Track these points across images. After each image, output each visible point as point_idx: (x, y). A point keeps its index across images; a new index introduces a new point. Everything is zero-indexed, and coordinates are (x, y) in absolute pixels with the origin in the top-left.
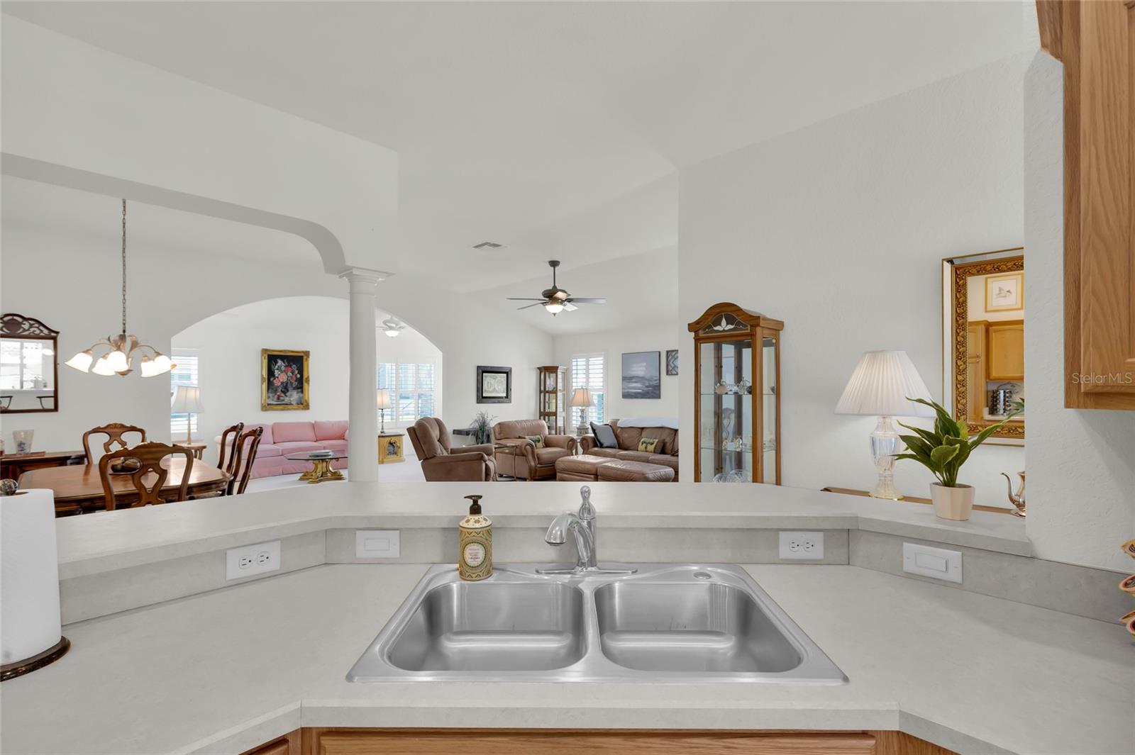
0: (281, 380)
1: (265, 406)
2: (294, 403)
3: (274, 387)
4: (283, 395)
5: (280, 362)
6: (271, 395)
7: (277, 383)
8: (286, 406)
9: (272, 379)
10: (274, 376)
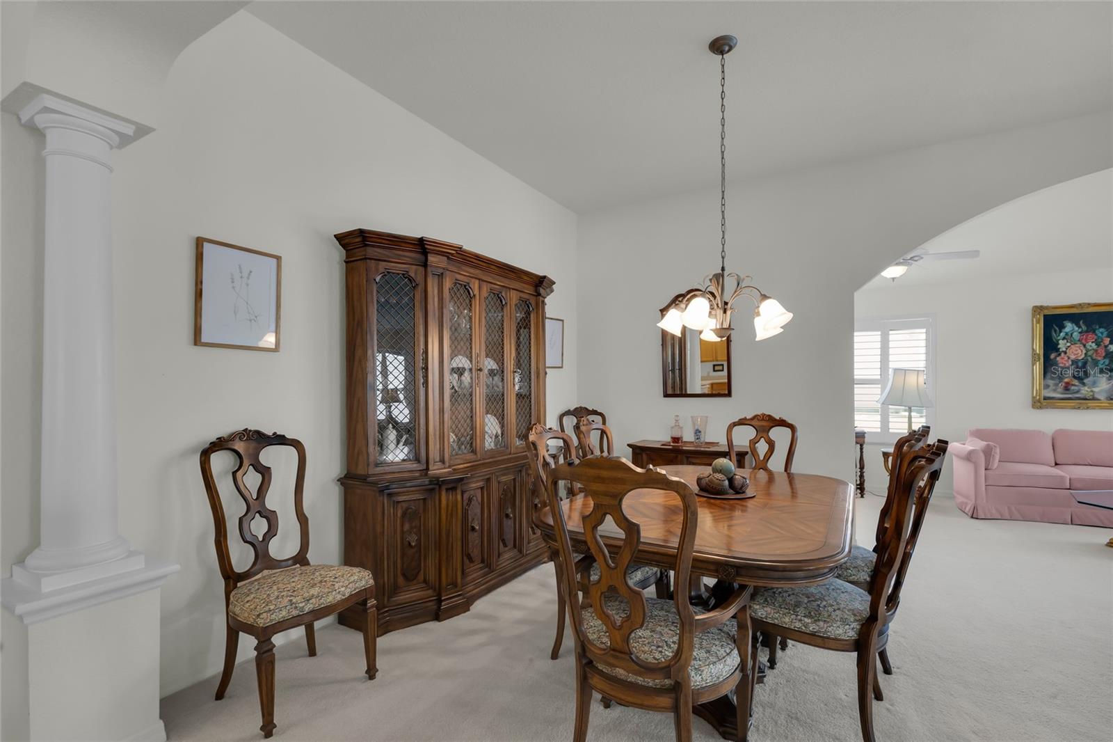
0: (1073, 357)
1: (1039, 401)
2: (1102, 397)
3: (1057, 369)
4: (1076, 382)
5: (1069, 327)
6: (1051, 382)
7: (1063, 361)
8: (1087, 402)
9: (1052, 356)
10: (1057, 350)
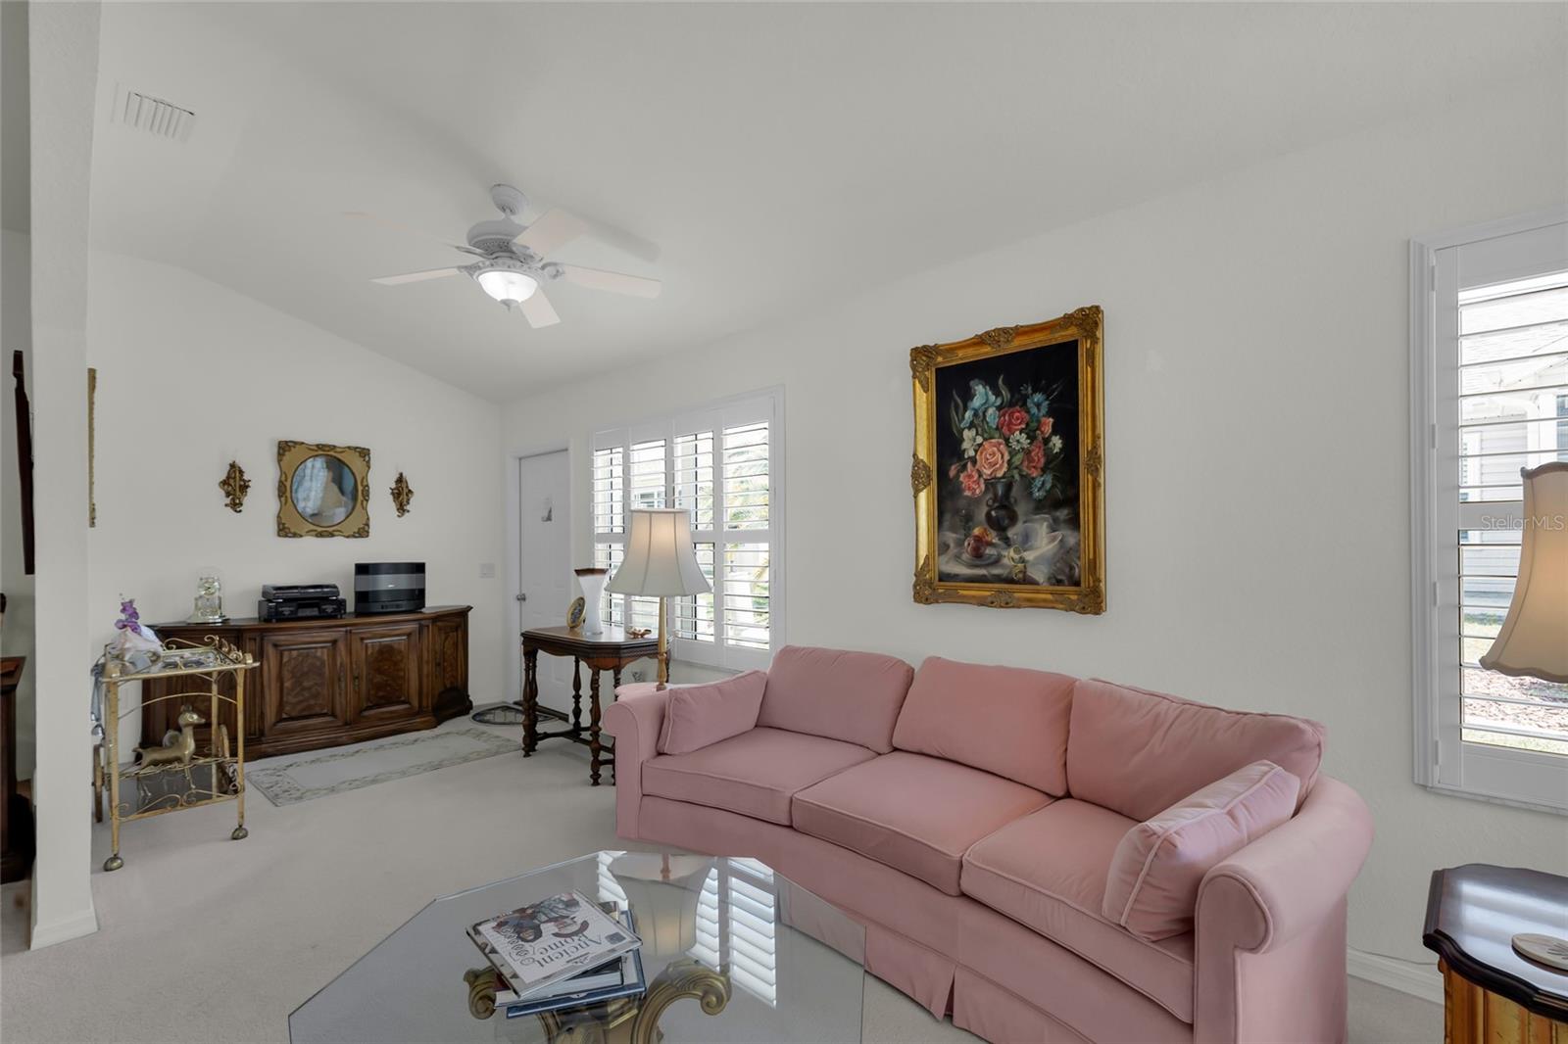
0: (987, 472)
1: (930, 584)
2: (1039, 574)
3: (962, 503)
4: (993, 537)
5: (981, 394)
6: (951, 537)
7: (972, 485)
8: (1013, 589)
9: (952, 472)
10: (960, 456)
